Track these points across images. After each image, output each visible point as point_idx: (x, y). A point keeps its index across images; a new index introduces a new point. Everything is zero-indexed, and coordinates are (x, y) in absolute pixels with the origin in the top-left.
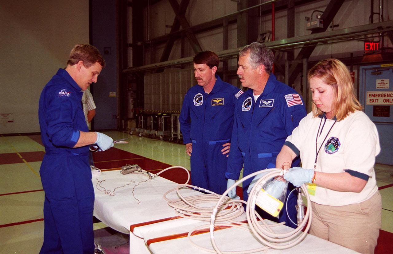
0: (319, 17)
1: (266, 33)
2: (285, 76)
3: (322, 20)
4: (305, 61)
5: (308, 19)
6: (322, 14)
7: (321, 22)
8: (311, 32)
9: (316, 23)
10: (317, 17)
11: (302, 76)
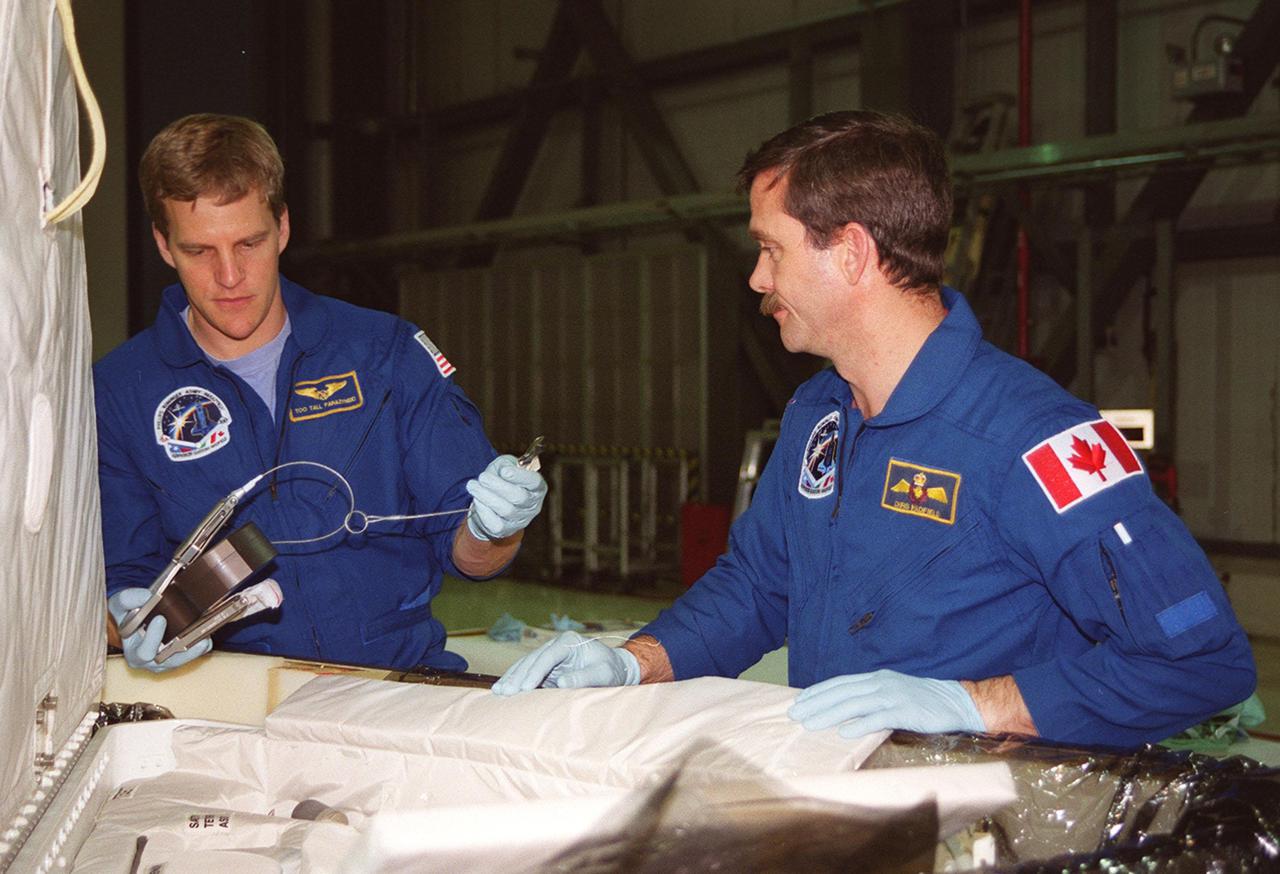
0: (1226, 47)
1: (988, 105)
2: (1073, 291)
3: (1238, 62)
4: (1163, 231)
5: (1177, 55)
6: (1236, 31)
7: (1232, 70)
8: (1187, 108)
9: (1211, 73)
10: (1218, 47)
11: (1151, 293)
